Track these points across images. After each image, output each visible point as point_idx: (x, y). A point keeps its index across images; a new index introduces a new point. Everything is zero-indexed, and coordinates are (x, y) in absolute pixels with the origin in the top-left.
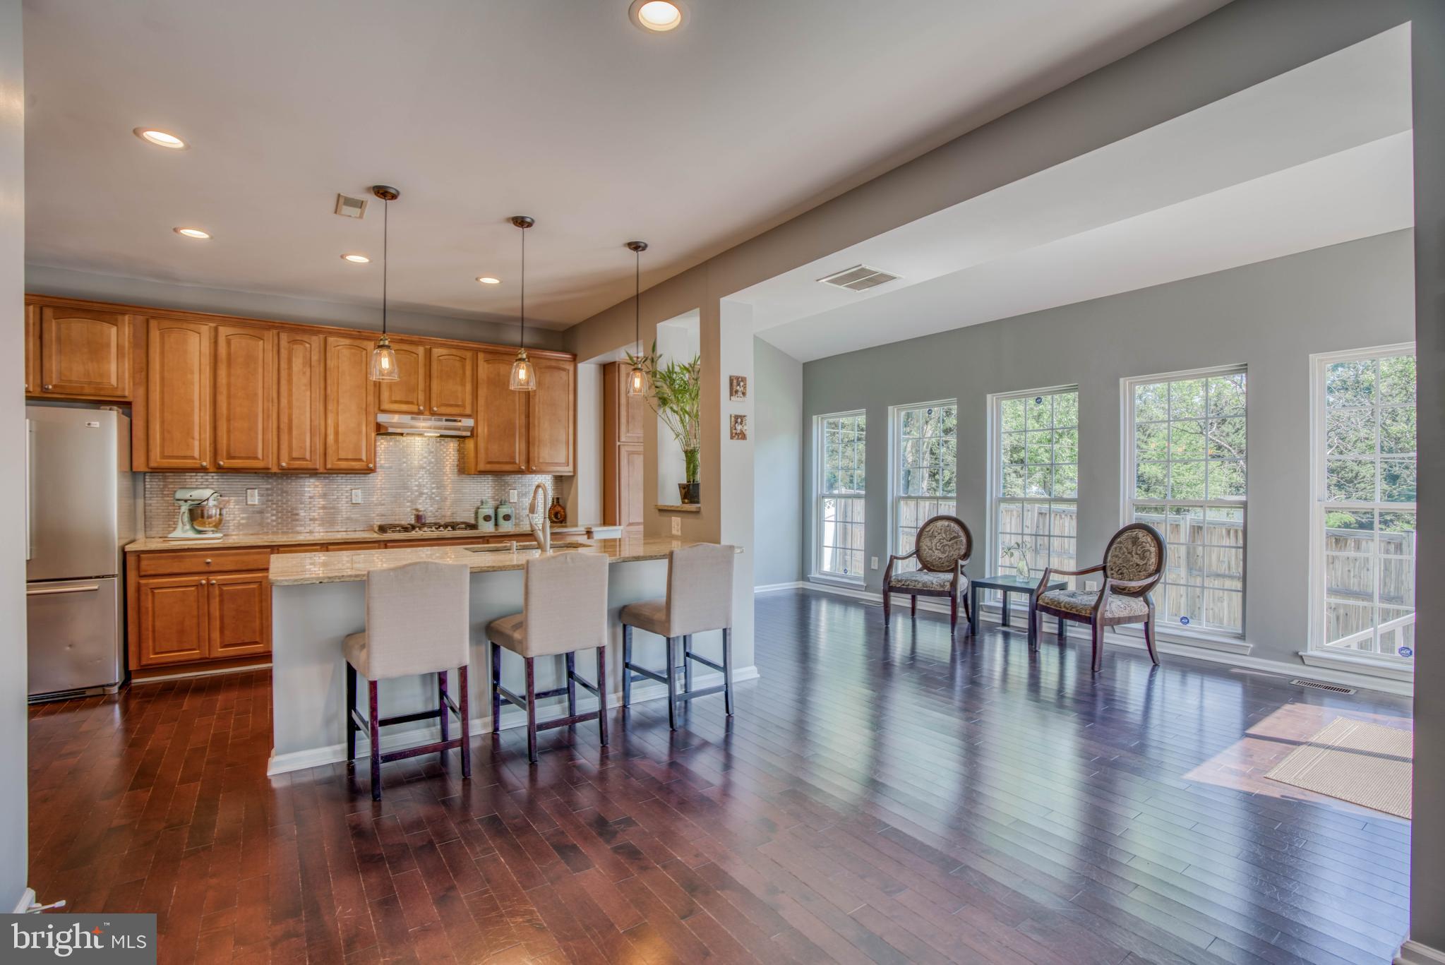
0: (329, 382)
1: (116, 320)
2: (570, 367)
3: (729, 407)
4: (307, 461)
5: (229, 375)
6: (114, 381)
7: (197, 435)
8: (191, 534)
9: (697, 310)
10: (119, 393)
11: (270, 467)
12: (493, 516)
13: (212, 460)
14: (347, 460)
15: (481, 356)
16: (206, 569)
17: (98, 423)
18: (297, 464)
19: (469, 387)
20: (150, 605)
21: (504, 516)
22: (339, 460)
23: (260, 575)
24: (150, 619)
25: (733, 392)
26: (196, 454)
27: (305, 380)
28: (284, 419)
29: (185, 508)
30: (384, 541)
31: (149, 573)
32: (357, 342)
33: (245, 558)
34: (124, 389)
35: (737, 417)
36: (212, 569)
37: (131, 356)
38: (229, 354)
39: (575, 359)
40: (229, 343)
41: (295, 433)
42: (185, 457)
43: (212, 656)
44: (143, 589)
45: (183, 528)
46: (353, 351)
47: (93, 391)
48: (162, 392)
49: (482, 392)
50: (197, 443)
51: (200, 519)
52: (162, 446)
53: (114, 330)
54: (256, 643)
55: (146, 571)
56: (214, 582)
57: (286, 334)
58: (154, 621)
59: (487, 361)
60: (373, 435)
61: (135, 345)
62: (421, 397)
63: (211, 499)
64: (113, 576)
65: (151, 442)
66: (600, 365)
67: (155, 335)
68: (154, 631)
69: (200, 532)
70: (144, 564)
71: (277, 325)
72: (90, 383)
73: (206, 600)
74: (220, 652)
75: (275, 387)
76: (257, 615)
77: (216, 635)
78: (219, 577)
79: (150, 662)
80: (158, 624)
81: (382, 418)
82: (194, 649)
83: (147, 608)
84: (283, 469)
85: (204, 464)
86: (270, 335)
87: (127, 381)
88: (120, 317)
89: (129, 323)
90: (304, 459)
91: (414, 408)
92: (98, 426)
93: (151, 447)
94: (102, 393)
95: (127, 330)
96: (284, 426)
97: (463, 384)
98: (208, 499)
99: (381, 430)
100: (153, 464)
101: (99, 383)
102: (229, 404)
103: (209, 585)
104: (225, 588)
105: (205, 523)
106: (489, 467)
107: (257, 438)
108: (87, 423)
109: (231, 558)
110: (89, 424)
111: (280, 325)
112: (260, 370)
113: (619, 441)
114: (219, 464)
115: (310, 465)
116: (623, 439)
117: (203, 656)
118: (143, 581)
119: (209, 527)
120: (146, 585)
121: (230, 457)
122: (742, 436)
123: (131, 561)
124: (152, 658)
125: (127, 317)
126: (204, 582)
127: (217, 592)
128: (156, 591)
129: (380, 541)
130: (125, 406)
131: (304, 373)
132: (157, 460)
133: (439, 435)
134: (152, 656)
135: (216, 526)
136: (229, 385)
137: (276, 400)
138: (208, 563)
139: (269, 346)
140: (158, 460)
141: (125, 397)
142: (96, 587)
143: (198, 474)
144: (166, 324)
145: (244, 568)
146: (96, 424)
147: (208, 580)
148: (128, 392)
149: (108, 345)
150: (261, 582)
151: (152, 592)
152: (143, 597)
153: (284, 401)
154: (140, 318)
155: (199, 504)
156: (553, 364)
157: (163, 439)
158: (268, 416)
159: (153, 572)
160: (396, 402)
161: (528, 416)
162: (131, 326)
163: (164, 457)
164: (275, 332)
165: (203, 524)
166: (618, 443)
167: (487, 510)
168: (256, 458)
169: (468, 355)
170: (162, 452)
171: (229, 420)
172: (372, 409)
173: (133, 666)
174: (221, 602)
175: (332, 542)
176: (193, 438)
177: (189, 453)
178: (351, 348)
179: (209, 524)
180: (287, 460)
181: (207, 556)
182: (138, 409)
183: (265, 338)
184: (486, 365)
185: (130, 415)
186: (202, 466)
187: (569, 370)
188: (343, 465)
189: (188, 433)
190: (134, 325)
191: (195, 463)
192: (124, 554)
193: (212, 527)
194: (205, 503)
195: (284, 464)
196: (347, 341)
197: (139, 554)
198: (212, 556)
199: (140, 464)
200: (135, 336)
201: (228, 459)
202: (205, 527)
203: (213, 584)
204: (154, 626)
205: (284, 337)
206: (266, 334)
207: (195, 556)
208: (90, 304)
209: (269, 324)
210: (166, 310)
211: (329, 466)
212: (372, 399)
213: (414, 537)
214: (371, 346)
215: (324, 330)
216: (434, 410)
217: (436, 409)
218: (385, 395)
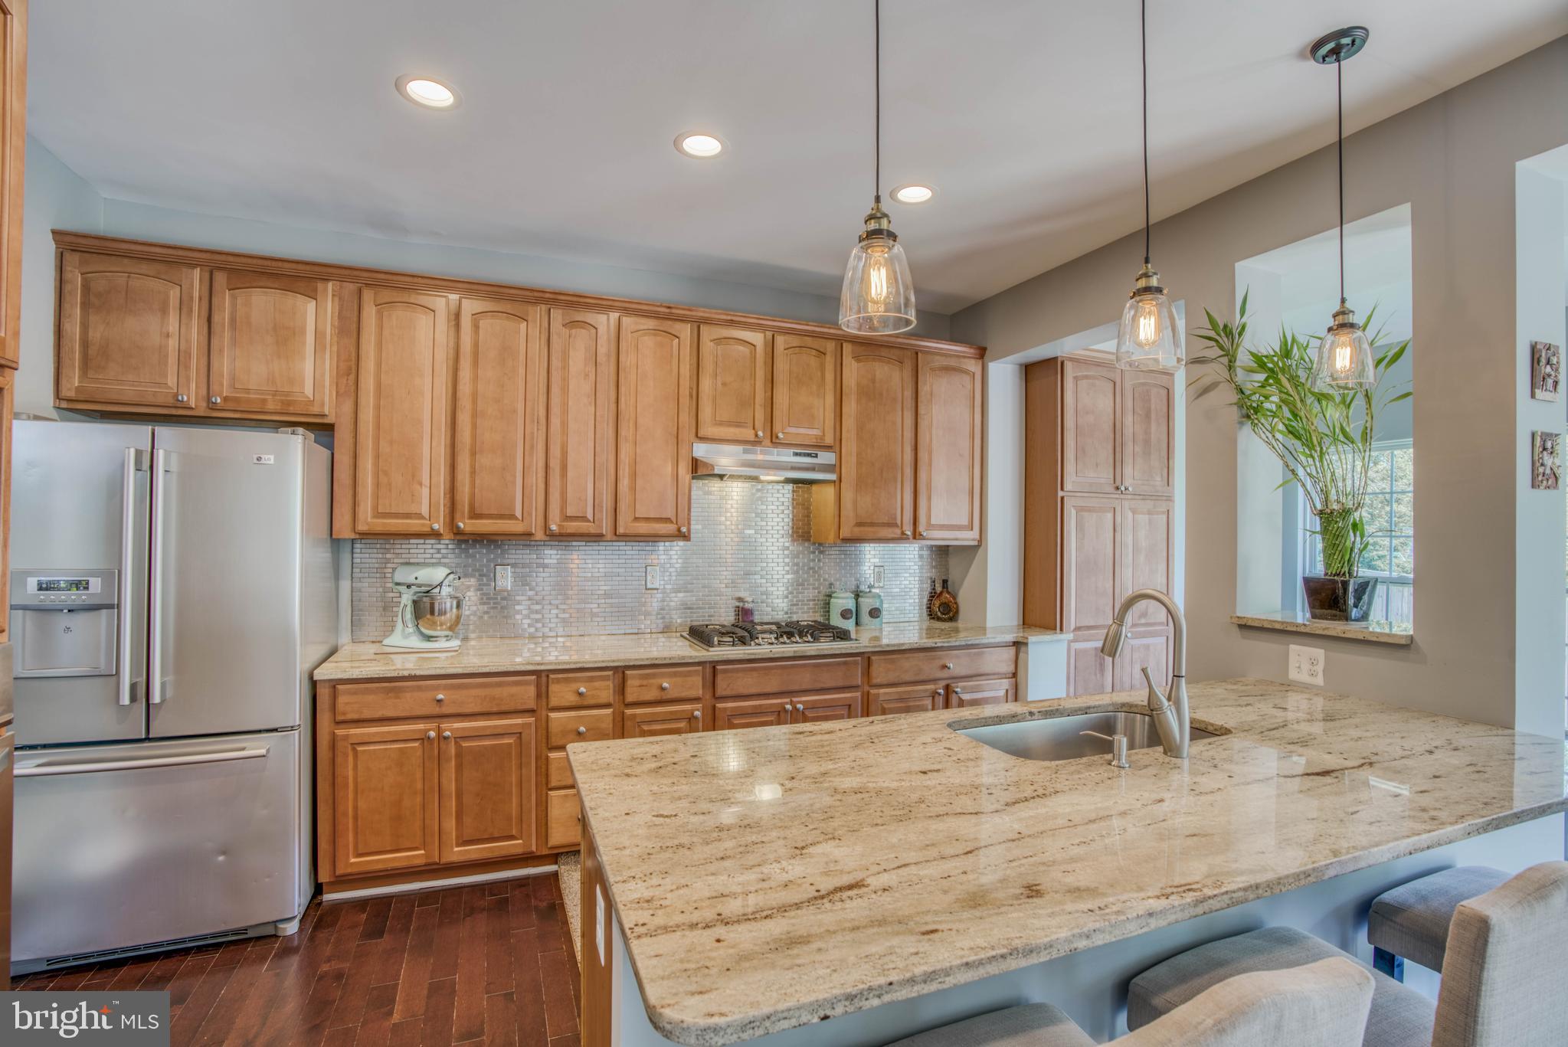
0: (622, 389)
1: (315, 290)
2: (974, 366)
4: (589, 521)
5: (475, 378)
6: (308, 390)
7: (426, 480)
8: (415, 642)
9: (1405, 210)
10: (316, 410)
11: (533, 531)
12: (854, 610)
13: (447, 520)
14: (647, 519)
15: (847, 348)
16: (436, 710)
17: (272, 457)
18: (573, 527)
19: (830, 399)
20: (351, 773)
21: (871, 610)
22: (636, 519)
23: (519, 721)
24: (351, 796)
26: (425, 510)
27: (587, 387)
28: (556, 452)
29: (407, 598)
30: (711, 662)
31: (350, 716)
32: (667, 325)
33: (497, 692)
34: (323, 405)
36: (446, 710)
37: (335, 349)
38: (476, 345)
39: (982, 353)
40: (476, 327)
41: (570, 474)
42: (408, 516)
43: (443, 861)
44: (340, 745)
45: (403, 630)
46: (659, 338)
47: (278, 408)
48: (378, 408)
49: (851, 408)
50: (425, 492)
51: (429, 616)
52: (376, 497)
53: (311, 306)
54: (512, 837)
55: (344, 714)
56: (447, 733)
57: (560, 311)
58: (356, 800)
59: (857, 358)
60: (688, 477)
61: (341, 331)
62: (760, 416)
63: (446, 582)
64: (292, 728)
65: (360, 489)
66: (1021, 365)
67: (370, 312)
68: (356, 818)
69: (429, 638)
70: (342, 700)
71: (547, 295)
72: (275, 393)
73: (436, 762)
74: (458, 853)
75: (543, 399)
76: (514, 790)
77: (450, 825)
78: (456, 725)
79: (349, 870)
80: (361, 804)
81: (701, 450)
82: (416, 849)
83: (347, 778)
84: (552, 532)
85: (436, 526)
86: (537, 312)
87: (327, 391)
88: (320, 285)
89: (333, 295)
90: (584, 519)
91: (749, 434)
92: (272, 462)
93: (360, 497)
94: (291, 409)
95: (330, 306)
96: (555, 464)
97: (821, 395)
98: (440, 585)
99: (699, 469)
100: (362, 527)
101: (288, 394)
102: (474, 426)
103: (441, 737)
104: (465, 744)
105: (434, 623)
106: (857, 530)
107: (514, 483)
108: (255, 457)
109: (474, 692)
110: (259, 459)
111: (551, 296)
112: (522, 371)
113: (1062, 489)
114: (458, 528)
115: (591, 528)
116: (1068, 486)
117: (430, 861)
118: (340, 732)
119: (441, 630)
120: (346, 737)
121: (474, 515)
123: (324, 693)
124: (354, 862)
125: (330, 285)
126: (432, 734)
127: (453, 750)
128: (360, 749)
129: (705, 662)
130: (323, 430)
131: (587, 375)
132: (367, 520)
133: (782, 478)
134: (353, 860)
135: (451, 629)
136: (475, 396)
137: (543, 421)
138: (439, 701)
139: (535, 332)
140: (369, 520)
141: (324, 416)
142: (263, 751)
143: (427, 541)
144: (386, 295)
145: (495, 709)
146: (270, 459)
147: (439, 731)
148: (328, 407)
149: (303, 331)
150: (520, 733)
151: (354, 750)
152: (339, 760)
153: (555, 422)
154: (351, 287)
155: (428, 592)
156: (953, 362)
157: (377, 485)
158: (532, 447)
159: (355, 716)
160: (721, 424)
162: (337, 299)
163: (378, 515)
164: (544, 307)
165: (433, 625)
166: (1060, 494)
167: (844, 601)
168: (512, 517)
169: (830, 346)
170: (375, 507)
171: (473, 453)
172: (687, 434)
173: (324, 877)
174: (459, 767)
175: (631, 664)
176: (421, 484)
177: (413, 509)
178: (655, 335)
179: (441, 625)
180: (557, 519)
181: (437, 688)
182: (343, 436)
183: (530, 318)
184: (854, 364)
185: (331, 447)
186: (432, 530)
187: (974, 374)
188: (643, 528)
189: (414, 478)
190: (340, 299)
191: (423, 525)
192: (314, 684)
193: (445, 630)
194: (437, 590)
195: (554, 527)
196: (651, 324)
197: (334, 684)
198: (446, 688)
199: (344, 530)
200: (341, 317)
201: (471, 518)
202: (436, 630)
203: (446, 738)
204: (356, 808)
205: (557, 315)
206: (531, 309)
207: (419, 688)
208: (280, 264)
209: (536, 294)
210: (386, 273)
211: (621, 530)
212: (686, 418)
213: (759, 654)
214: (685, 331)
215: (616, 304)
216: (777, 437)
217: (781, 435)
218: (706, 412)
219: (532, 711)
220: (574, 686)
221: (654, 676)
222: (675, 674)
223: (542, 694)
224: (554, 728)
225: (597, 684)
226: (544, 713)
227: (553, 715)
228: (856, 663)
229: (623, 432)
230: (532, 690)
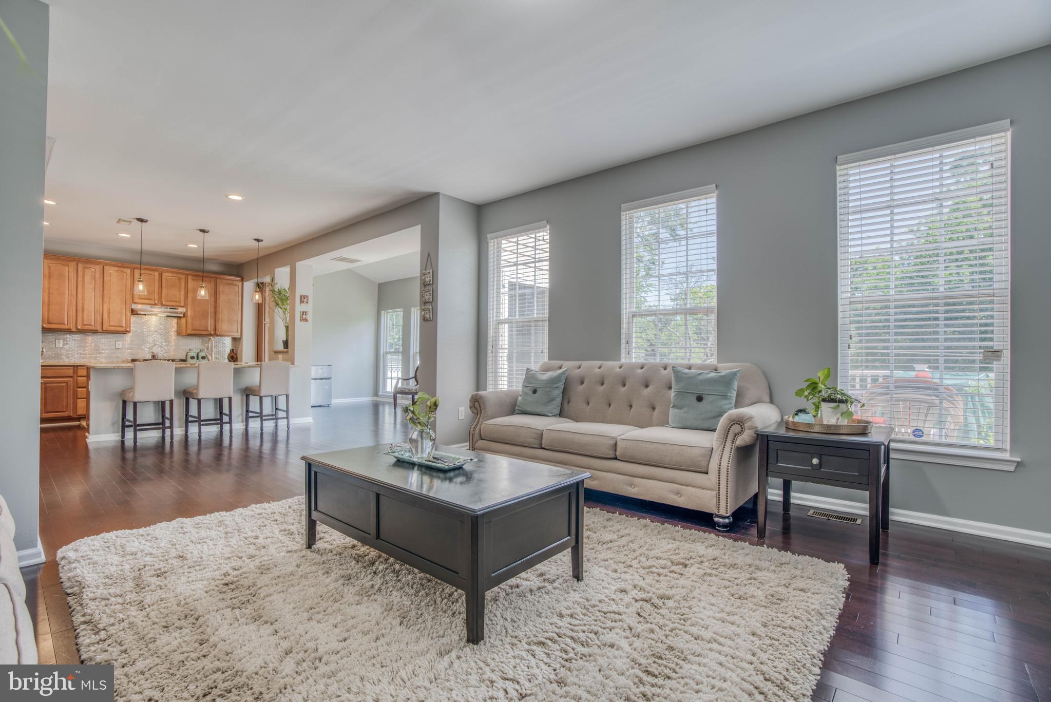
0: (105, 288)
2: (240, 284)
3: (299, 308)
4: (92, 326)
9: (289, 266)
11: (72, 329)
12: (195, 356)
14: (114, 326)
15: (190, 277)
18: (86, 327)
19: (183, 293)
21: (202, 357)
22: (110, 326)
23: (67, 379)
25: (301, 302)
27: (92, 286)
28: (80, 305)
32: (122, 269)
33: (59, 371)
35: (303, 312)
38: (50, 273)
39: (242, 280)
40: (50, 268)
41: (85, 312)
46: (119, 273)
49: (190, 295)
54: (64, 412)
57: (81, 263)
59: (193, 280)
60: (129, 314)
62: (156, 296)
66: (255, 283)
71: (77, 259)
74: (45, 415)
75: (75, 290)
76: (65, 398)
81: (134, 306)
84: (78, 329)
86: (73, 264)
90: (90, 325)
91: (152, 302)
96: (80, 309)
97: (180, 291)
99: (133, 312)
102: (50, 297)
104: (48, 385)
106: (193, 332)
107: (64, 314)
109: (51, 371)
112: (67, 281)
113: (265, 321)
114: (44, 326)
115: (93, 328)
116: (267, 320)
121: (51, 323)
122: (306, 320)
127: (44, 387)
131: (91, 283)
133: (166, 315)
136: (50, 288)
137: (75, 296)
139: (71, 269)
145: (59, 376)
150: (67, 383)
153: (80, 296)
156: (230, 282)
158: (71, 304)
160: (142, 299)
161: (215, 308)
164: (75, 263)
167: (192, 353)
168: (64, 324)
169: (183, 276)
171: (49, 305)
172: (128, 302)
174: (46, 391)
178: (117, 272)
180: (81, 325)
183: (70, 266)
187: (239, 286)
188: (112, 329)
195: (79, 327)
196: (116, 268)
201: (48, 324)
205: (80, 266)
206: (70, 263)
209: (73, 259)
211: (104, 329)
212: (129, 297)
214: (128, 271)
215: (102, 263)
216: (163, 303)
219: (71, 377)
223: (75, 372)
224: (79, 381)
226: (76, 377)
227: (79, 378)
229: (105, 300)
230: (72, 371)
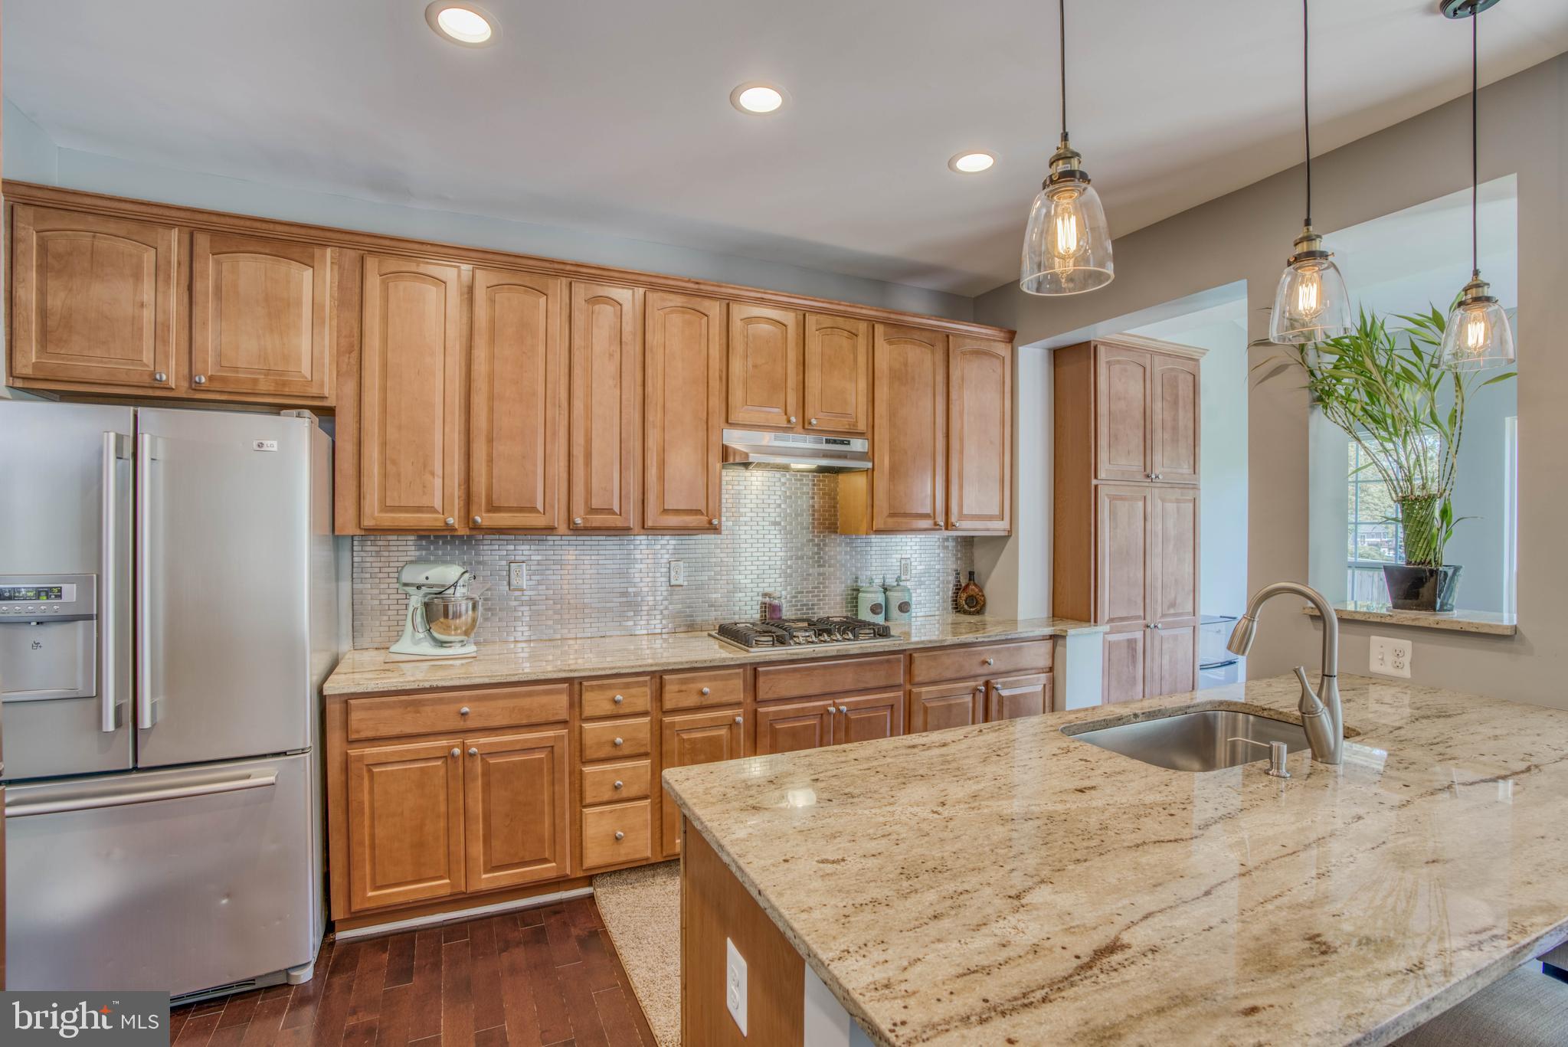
0: (649, 371)
1: (312, 257)
2: (1003, 350)
4: (615, 513)
5: (492, 358)
6: (306, 369)
7: (438, 470)
8: (427, 649)
10: (314, 391)
11: (556, 526)
12: (883, 604)
13: (462, 514)
14: (677, 511)
15: (879, 329)
16: (461, 725)
17: (275, 443)
18: (598, 520)
19: (862, 384)
20: (366, 798)
21: (901, 604)
22: (665, 511)
23: (550, 733)
24: (367, 822)
26: (438, 504)
27: (612, 368)
28: (579, 439)
29: (416, 600)
30: (751, 664)
31: (363, 735)
32: (697, 303)
33: (526, 702)
34: (322, 385)
36: (471, 724)
37: (335, 323)
38: (492, 322)
39: (1011, 337)
40: (492, 301)
41: (595, 462)
42: (419, 509)
43: (471, 889)
44: (353, 766)
45: (413, 636)
46: (687, 316)
47: (272, 388)
48: (384, 389)
49: (883, 392)
50: (438, 482)
51: (442, 620)
52: (384, 489)
53: (308, 273)
54: (545, 861)
55: (358, 732)
56: (474, 750)
57: (583, 285)
58: (372, 826)
59: (890, 342)
60: (719, 465)
61: (342, 304)
62: (792, 399)
63: (461, 582)
64: (303, 751)
65: (365, 480)
66: (1049, 350)
67: (373, 282)
68: (373, 847)
69: (442, 644)
70: (355, 716)
71: (568, 268)
72: (268, 372)
73: (461, 782)
74: (486, 880)
75: (564, 381)
76: (547, 809)
77: (477, 850)
78: (483, 740)
79: (367, 905)
80: (379, 832)
81: (731, 437)
82: (441, 878)
83: (362, 803)
84: (576, 524)
85: (451, 521)
86: (559, 286)
87: (327, 370)
88: (317, 251)
89: (332, 263)
90: (610, 511)
91: (781, 420)
92: (275, 449)
93: (365, 488)
94: (287, 390)
95: (329, 275)
96: (578, 452)
97: (854, 379)
98: (455, 585)
99: (729, 457)
100: (367, 522)
101: (282, 373)
102: (491, 410)
103: (467, 755)
104: (492, 761)
105: (449, 627)
106: (889, 522)
107: (534, 474)
109: (501, 703)
110: (260, 445)
111: (574, 270)
112: (541, 349)
113: (1096, 477)
114: (475, 522)
115: (618, 522)
116: (1102, 474)
117: (455, 891)
118: (353, 752)
119: (456, 635)
120: (361, 758)
121: (492, 508)
123: (334, 710)
124: (374, 896)
125: (329, 250)
126: (457, 751)
127: (479, 767)
128: (376, 770)
129: (746, 664)
130: (326, 414)
131: (611, 355)
132: (374, 515)
133: (813, 467)
134: (370, 894)
135: (466, 633)
136: (491, 378)
137: (565, 404)
138: (463, 714)
139: (555, 308)
140: (376, 514)
141: (323, 398)
142: (272, 779)
144: (392, 264)
145: (524, 722)
146: (272, 445)
147: (464, 747)
148: (329, 387)
149: (299, 303)
150: (552, 747)
151: (370, 771)
152: (353, 783)
153: (578, 406)
154: (351, 255)
155: (440, 593)
156: (984, 346)
157: (385, 475)
158: (554, 434)
159: (370, 734)
160: (753, 409)
161: (946, 435)
162: (336, 267)
163: (386, 508)
164: (564, 281)
165: (447, 629)
166: (1094, 482)
167: (873, 595)
168: (534, 510)
169: (861, 327)
170: (383, 499)
171: (490, 440)
172: (717, 419)
173: (337, 914)
174: (487, 787)
175: (670, 668)
176: (433, 474)
177: (425, 501)
178: (683, 313)
179: (456, 629)
180: (582, 513)
181: (460, 700)
182: (345, 420)
183: (550, 293)
184: (886, 347)
185: (332, 433)
186: (446, 524)
187: (1003, 358)
188: (673, 521)
189: (425, 466)
190: (340, 267)
191: (436, 519)
192: (322, 700)
193: (460, 635)
194: (451, 591)
195: (578, 521)
196: (678, 300)
197: (346, 699)
198: (471, 699)
199: (347, 523)
200: (341, 287)
201: (488, 511)
202: (449, 635)
203: (472, 755)
204: (372, 836)
205: (581, 290)
206: (551, 282)
207: (441, 701)
208: (271, 226)
209: (556, 266)
210: (392, 239)
211: (649, 523)
212: (716, 402)
213: (802, 653)
214: (715, 309)
215: (643, 278)
216: (810, 423)
217: (814, 421)
218: (737, 394)
219: (565, 722)
220: (609, 694)
221: (693, 680)
222: (715, 678)
223: (576, 703)
224: (589, 739)
225: (633, 691)
226: (577, 724)
227: (587, 726)
228: (899, 661)
229: (650, 417)
230: (564, 700)
